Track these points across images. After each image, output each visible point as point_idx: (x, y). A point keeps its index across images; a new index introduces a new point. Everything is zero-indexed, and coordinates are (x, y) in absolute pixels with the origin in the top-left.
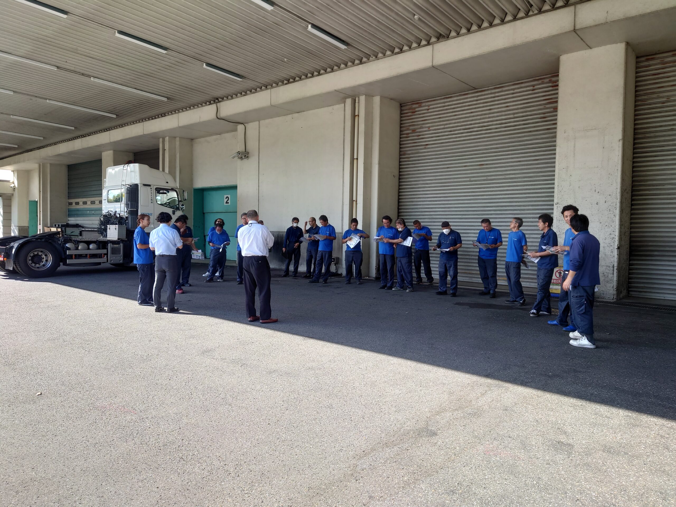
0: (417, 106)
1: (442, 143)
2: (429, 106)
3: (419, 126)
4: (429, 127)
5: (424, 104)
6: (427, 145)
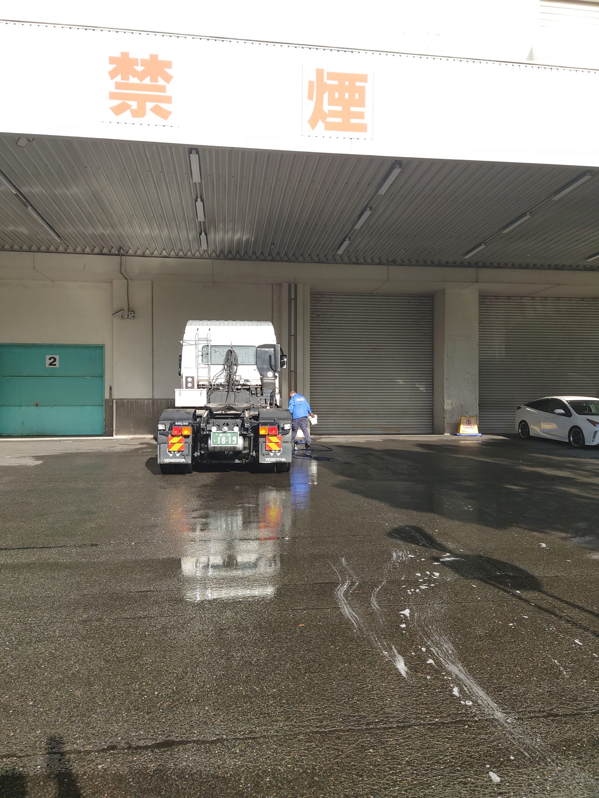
0: (320, 296)
1: (343, 329)
2: (331, 298)
3: (323, 313)
4: (332, 315)
5: (326, 296)
6: (330, 328)
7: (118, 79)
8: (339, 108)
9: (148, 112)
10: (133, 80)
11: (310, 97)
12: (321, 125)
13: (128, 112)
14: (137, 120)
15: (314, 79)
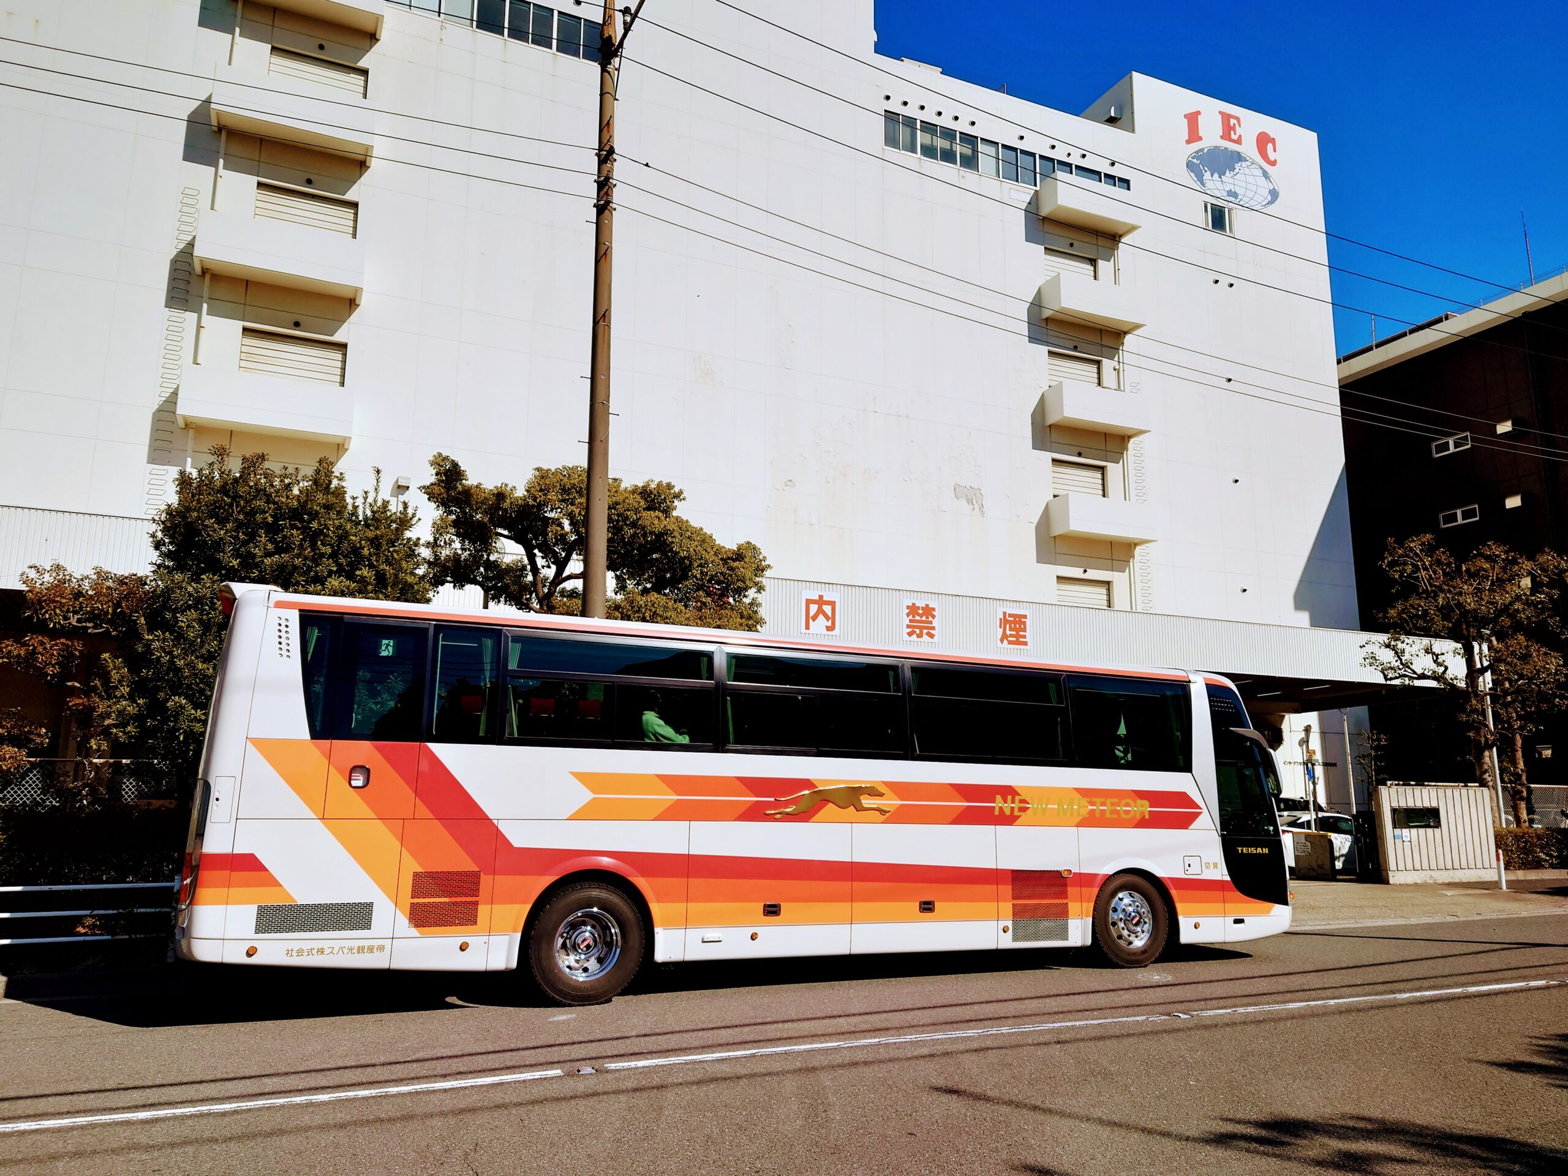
7: (911, 617)
8: (1014, 633)
9: (925, 635)
10: (917, 618)
11: (1000, 627)
12: (1005, 641)
13: (915, 635)
14: (919, 639)
15: (1002, 617)
